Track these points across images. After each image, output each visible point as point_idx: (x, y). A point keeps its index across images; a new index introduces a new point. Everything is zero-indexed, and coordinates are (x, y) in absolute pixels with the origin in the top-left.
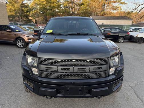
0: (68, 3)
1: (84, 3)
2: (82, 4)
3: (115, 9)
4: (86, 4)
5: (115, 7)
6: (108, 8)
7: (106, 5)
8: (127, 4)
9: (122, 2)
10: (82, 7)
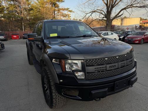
0: (14, 7)
1: (34, 9)
2: (32, 9)
3: (65, 16)
4: (36, 9)
5: (65, 14)
6: (58, 15)
7: (56, 12)
8: (74, 12)
9: (70, 10)
10: (31, 12)
